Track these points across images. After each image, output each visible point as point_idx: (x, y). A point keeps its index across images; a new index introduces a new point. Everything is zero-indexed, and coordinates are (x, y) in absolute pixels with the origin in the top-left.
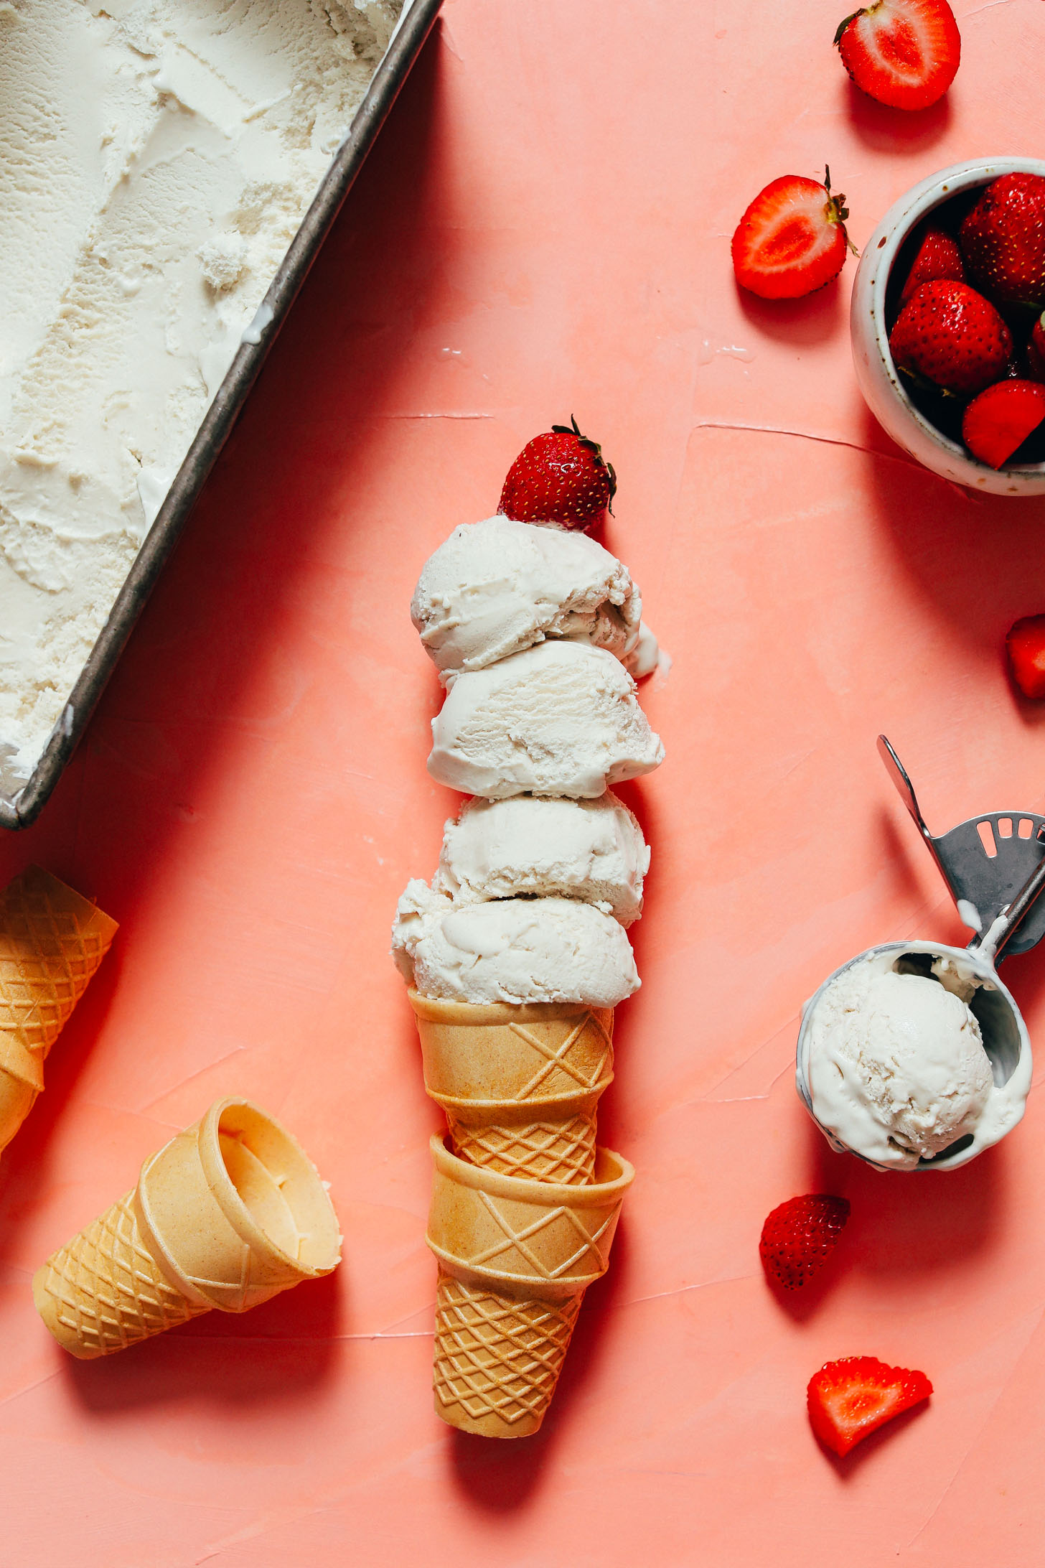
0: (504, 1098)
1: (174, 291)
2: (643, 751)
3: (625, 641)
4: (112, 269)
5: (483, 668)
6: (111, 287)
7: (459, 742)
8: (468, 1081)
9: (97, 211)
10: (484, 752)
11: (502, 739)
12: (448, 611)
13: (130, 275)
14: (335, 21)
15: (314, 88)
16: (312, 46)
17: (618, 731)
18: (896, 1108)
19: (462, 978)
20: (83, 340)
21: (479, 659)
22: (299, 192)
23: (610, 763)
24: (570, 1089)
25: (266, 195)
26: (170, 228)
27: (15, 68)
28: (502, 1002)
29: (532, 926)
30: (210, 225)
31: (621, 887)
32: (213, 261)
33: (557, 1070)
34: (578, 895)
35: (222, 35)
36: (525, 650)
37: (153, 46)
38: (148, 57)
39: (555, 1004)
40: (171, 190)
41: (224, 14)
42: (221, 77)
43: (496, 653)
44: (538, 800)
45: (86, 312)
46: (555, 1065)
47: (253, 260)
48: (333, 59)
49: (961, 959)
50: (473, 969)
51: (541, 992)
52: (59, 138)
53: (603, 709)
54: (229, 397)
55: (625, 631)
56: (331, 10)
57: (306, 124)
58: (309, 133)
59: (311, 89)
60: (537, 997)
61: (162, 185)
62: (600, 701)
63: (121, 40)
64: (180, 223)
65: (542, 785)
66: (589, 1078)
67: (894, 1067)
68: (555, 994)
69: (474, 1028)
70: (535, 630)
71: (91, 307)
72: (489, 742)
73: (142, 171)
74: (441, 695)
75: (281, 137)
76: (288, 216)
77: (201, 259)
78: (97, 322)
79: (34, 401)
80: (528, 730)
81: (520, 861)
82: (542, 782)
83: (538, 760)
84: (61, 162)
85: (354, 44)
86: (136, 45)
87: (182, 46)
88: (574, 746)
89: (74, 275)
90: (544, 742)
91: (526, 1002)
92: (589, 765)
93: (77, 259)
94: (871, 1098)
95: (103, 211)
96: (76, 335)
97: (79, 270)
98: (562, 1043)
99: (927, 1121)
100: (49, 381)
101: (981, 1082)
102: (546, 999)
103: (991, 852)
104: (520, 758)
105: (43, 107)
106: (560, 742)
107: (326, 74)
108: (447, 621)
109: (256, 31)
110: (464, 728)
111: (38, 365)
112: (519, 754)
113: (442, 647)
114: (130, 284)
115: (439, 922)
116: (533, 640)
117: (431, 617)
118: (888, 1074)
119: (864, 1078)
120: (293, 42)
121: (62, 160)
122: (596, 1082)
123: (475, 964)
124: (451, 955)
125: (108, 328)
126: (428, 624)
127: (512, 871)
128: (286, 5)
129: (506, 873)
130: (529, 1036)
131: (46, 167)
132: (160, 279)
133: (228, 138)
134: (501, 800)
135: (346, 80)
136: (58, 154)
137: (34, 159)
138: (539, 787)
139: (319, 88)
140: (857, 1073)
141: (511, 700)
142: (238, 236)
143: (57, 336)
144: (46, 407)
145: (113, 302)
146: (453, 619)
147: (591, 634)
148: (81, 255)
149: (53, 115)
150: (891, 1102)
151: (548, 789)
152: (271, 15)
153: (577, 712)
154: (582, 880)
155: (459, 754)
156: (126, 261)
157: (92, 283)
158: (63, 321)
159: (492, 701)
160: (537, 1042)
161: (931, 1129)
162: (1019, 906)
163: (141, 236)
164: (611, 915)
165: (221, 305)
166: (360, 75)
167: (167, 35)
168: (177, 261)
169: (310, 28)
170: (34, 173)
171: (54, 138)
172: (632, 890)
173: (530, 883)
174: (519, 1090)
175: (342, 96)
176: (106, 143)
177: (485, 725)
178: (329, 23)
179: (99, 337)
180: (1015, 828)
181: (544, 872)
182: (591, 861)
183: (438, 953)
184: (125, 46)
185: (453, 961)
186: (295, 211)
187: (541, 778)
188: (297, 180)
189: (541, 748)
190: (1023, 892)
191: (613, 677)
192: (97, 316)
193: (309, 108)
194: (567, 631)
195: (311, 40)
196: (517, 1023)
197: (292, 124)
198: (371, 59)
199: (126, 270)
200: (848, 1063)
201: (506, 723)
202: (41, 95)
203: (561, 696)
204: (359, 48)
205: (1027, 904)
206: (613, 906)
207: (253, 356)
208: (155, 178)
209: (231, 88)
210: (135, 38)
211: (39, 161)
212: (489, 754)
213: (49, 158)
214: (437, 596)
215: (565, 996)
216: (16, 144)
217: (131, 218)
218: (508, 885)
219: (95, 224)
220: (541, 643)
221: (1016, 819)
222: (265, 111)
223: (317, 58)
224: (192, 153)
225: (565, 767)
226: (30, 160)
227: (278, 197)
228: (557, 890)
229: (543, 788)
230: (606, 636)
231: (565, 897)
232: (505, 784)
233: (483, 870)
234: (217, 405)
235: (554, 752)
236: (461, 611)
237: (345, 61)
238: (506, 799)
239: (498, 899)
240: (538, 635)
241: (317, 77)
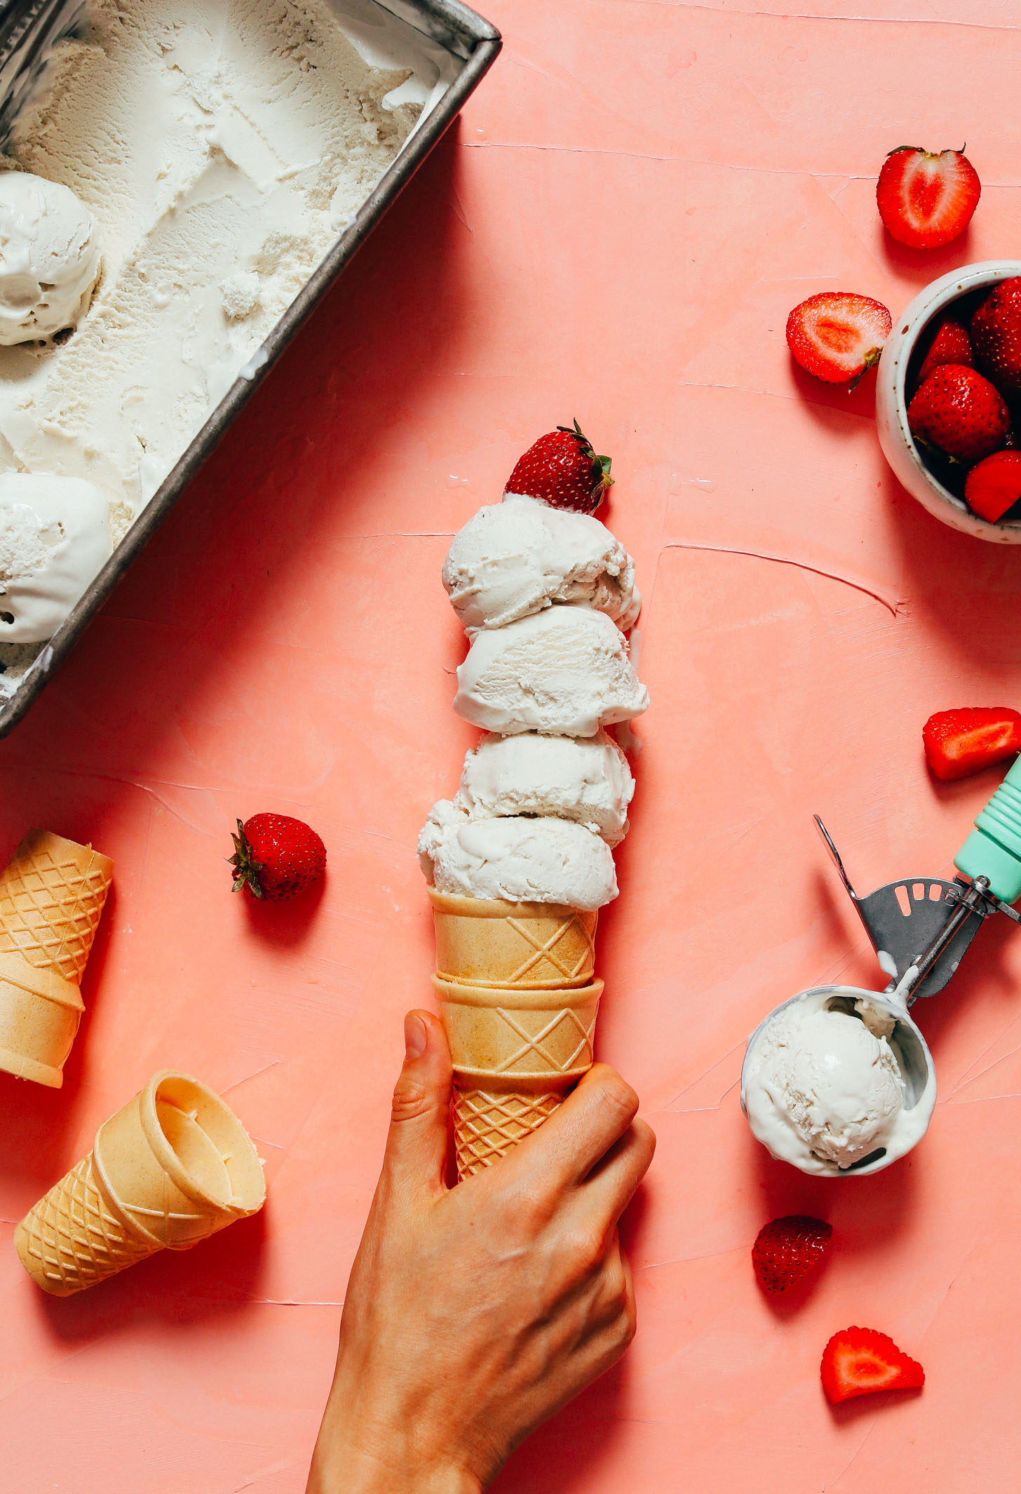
0: (498, 980)
1: (197, 311)
2: (632, 699)
3: (619, 604)
4: (149, 283)
5: (500, 627)
6: (145, 298)
7: (478, 687)
8: (470, 964)
9: (144, 233)
10: (499, 696)
11: (513, 686)
12: (472, 579)
13: (162, 291)
14: (366, 110)
15: (341, 160)
16: (344, 126)
17: (610, 682)
18: (814, 1131)
19: (470, 878)
20: (114, 338)
21: (496, 620)
22: (314, 246)
23: (602, 710)
24: (554, 977)
25: (285, 245)
26: (200, 257)
27: (96, 100)
28: (502, 899)
29: (531, 838)
30: (235, 262)
31: (607, 811)
32: (231, 294)
33: (544, 960)
34: (571, 816)
35: (271, 104)
36: (536, 614)
37: (212, 104)
38: (207, 112)
39: (546, 904)
40: (208, 227)
41: (276, 87)
42: (265, 139)
43: (511, 616)
44: (542, 737)
45: (120, 315)
46: (543, 956)
47: (266, 298)
48: (360, 140)
49: (877, 1001)
50: (480, 870)
51: (535, 892)
52: (123, 163)
53: (598, 664)
54: (221, 419)
55: (620, 596)
56: (364, 101)
57: (329, 189)
58: (330, 197)
59: (339, 160)
60: (531, 896)
61: (200, 221)
62: (596, 658)
63: (187, 93)
64: (210, 256)
65: (546, 725)
66: (571, 970)
67: (814, 1099)
68: (546, 895)
69: (477, 919)
70: (544, 598)
71: (126, 311)
72: (502, 689)
73: (186, 207)
74: (465, 646)
75: (306, 197)
76: (301, 264)
77: (222, 290)
78: (128, 325)
79: (66, 383)
80: (535, 680)
81: (524, 787)
82: (546, 722)
83: (543, 705)
84: (121, 184)
85: (378, 132)
86: (199, 100)
87: (236, 108)
88: (573, 694)
89: (117, 283)
90: (548, 690)
91: (521, 901)
92: (585, 711)
93: (121, 270)
94: (795, 1120)
95: (149, 235)
96: (110, 333)
97: (122, 280)
98: (550, 937)
99: (841, 1142)
100: (80, 368)
101: (889, 1108)
102: (538, 899)
103: (906, 910)
104: (529, 702)
105: (114, 135)
106: (561, 690)
107: (352, 151)
108: (471, 588)
109: (299, 106)
110: (483, 676)
111: (74, 353)
112: (528, 700)
113: (467, 609)
114: (161, 298)
115: (456, 832)
116: (541, 606)
117: (458, 583)
118: (808, 1104)
119: (789, 1105)
120: (329, 120)
121: (123, 182)
122: (577, 975)
123: (481, 867)
124: (463, 858)
125: (138, 331)
126: (455, 589)
127: (517, 793)
128: (328, 89)
129: (513, 795)
130: (523, 929)
131: (108, 184)
132: (187, 299)
133: (261, 193)
134: (511, 735)
135: (367, 159)
136: (120, 176)
137: (100, 177)
138: (543, 726)
139: (344, 160)
140: (784, 1101)
141: (522, 655)
142: (255, 276)
143: (93, 331)
144: (74, 389)
145: (144, 310)
146: (476, 586)
147: (591, 600)
148: (124, 268)
149: (121, 143)
150: (811, 1125)
151: (550, 728)
152: (315, 94)
153: (576, 666)
154: (574, 804)
155: (478, 698)
156: (161, 278)
157: (129, 291)
158: (101, 320)
159: (506, 655)
160: (529, 935)
161: (846, 1147)
162: (928, 958)
163: (177, 260)
164: (599, 834)
165: (232, 331)
166: (380, 158)
167: (226, 97)
168: (203, 286)
169: (345, 112)
170: (97, 188)
171: (119, 162)
172: (617, 814)
173: (531, 805)
174: (511, 974)
175: (362, 171)
176: (161, 176)
177: (500, 675)
178: (361, 111)
179: (128, 337)
180: (927, 893)
181: (543, 795)
182: (582, 789)
183: (453, 857)
184: (191, 98)
185: (464, 864)
186: (307, 260)
187: (545, 719)
188: (313, 236)
189: (546, 695)
190: (932, 945)
191: (607, 637)
192: (130, 319)
193: (333, 176)
194: (571, 597)
195: (345, 121)
196: (512, 917)
197: (317, 187)
198: (390, 146)
199: (159, 285)
200: (777, 1091)
201: (517, 674)
202: (114, 125)
203: (563, 653)
204: (383, 136)
205: (935, 957)
206: (601, 827)
207: (245, 390)
208: (195, 214)
209: (272, 149)
210: (199, 94)
211: (104, 179)
212: (502, 698)
213: (112, 179)
214: (463, 566)
215: (554, 898)
216: (87, 161)
217: (171, 244)
218: (513, 805)
219: (141, 245)
220: (548, 608)
221: (927, 883)
222: (296, 174)
223: (346, 137)
224: (229, 200)
225: (565, 711)
226: (97, 177)
227: (295, 248)
228: (555, 812)
229: (546, 728)
230: (604, 601)
231: (560, 817)
232: (515, 723)
233: (494, 792)
234: (210, 424)
235: (557, 698)
236: (484, 581)
237: (369, 144)
238: (516, 735)
239: (505, 816)
240: (546, 601)
241: (344, 152)
